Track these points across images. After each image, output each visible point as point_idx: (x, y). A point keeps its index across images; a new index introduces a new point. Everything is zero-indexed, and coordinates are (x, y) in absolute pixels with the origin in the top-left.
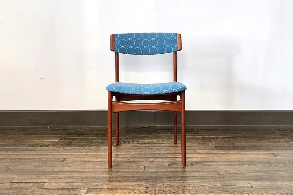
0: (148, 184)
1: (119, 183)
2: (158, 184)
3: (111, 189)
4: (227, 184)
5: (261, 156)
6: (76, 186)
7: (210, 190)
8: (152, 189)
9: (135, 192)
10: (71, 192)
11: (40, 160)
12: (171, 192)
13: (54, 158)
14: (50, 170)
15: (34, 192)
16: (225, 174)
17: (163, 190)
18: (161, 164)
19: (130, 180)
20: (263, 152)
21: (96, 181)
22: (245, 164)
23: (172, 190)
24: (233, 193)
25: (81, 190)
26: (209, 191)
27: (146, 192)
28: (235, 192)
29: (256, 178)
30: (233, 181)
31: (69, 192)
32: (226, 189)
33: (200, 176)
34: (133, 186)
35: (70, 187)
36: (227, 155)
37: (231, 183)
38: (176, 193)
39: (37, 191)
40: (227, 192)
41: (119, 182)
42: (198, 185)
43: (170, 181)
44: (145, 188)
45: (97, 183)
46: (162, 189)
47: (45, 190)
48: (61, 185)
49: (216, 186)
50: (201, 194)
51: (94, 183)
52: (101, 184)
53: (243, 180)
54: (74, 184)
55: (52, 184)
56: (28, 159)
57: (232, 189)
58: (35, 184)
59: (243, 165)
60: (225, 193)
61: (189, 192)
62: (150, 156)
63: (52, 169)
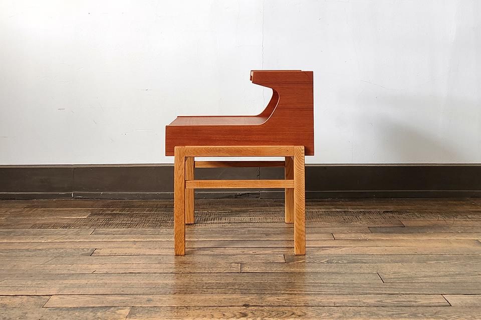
0: (248, 299)
1: (192, 297)
2: (268, 299)
3: (177, 308)
4: (402, 299)
5: (455, 245)
6: (109, 303)
7: (369, 309)
8: (256, 308)
9: (224, 315)
10: (99, 314)
11: (48, 253)
12: (292, 314)
13: (75, 249)
14: (65, 272)
15: (27, 315)
16: (394, 278)
17: (277, 309)
18: (271, 259)
19: (214, 291)
20: (457, 238)
21: (148, 292)
22: (428, 260)
23: (294, 310)
24: (415, 315)
25: (119, 311)
26: (368, 312)
27: (245, 315)
28: (420, 315)
29: (454, 286)
30: (412, 291)
31: (94, 314)
32: (400, 308)
33: (346, 282)
34: (220, 301)
35: (98, 304)
36: (392, 244)
37: (407, 295)
38: (303, 316)
39: (33, 313)
40: (403, 315)
41: (192, 293)
42: (346, 300)
43: (290, 293)
44: (244, 306)
45: (150, 297)
46: (275, 308)
47: (48, 311)
48: (81, 301)
49: (379, 301)
50: (351, 318)
51: (145, 297)
52: (157, 297)
53: (431, 290)
54: (107, 297)
55: (64, 298)
56: (27, 250)
57: (412, 308)
58: (31, 299)
59: (424, 262)
60: (399, 315)
61: (328, 314)
62: (251, 245)
63: (69, 270)
